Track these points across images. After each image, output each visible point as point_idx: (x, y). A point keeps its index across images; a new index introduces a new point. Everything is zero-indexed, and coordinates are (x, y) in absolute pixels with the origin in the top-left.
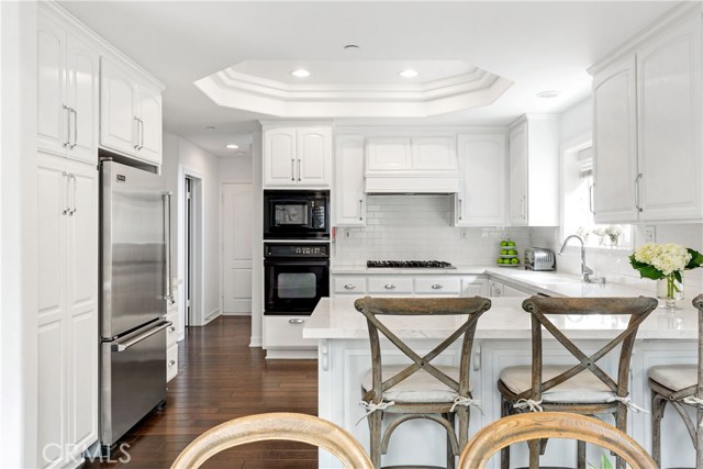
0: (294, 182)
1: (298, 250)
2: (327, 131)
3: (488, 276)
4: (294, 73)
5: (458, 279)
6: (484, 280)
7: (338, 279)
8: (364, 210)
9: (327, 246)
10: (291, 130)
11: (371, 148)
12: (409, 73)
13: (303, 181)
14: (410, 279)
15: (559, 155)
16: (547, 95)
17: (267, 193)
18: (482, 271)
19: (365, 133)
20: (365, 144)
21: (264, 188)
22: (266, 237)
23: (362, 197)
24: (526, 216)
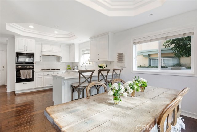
0: (25, 51)
1: (26, 67)
2: (34, 40)
3: (67, 71)
4: (30, 26)
5: (62, 72)
6: (66, 72)
7: (36, 73)
8: (41, 58)
9: (33, 66)
10: (24, 39)
11: (43, 45)
12: (56, 32)
13: (27, 51)
14: (53, 72)
15: (79, 51)
16: (80, 41)
17: (17, 53)
18: (66, 70)
19: (41, 42)
20: (42, 44)
21: (16, 52)
22: (16, 63)
23: (41, 55)
24: (74, 61)
